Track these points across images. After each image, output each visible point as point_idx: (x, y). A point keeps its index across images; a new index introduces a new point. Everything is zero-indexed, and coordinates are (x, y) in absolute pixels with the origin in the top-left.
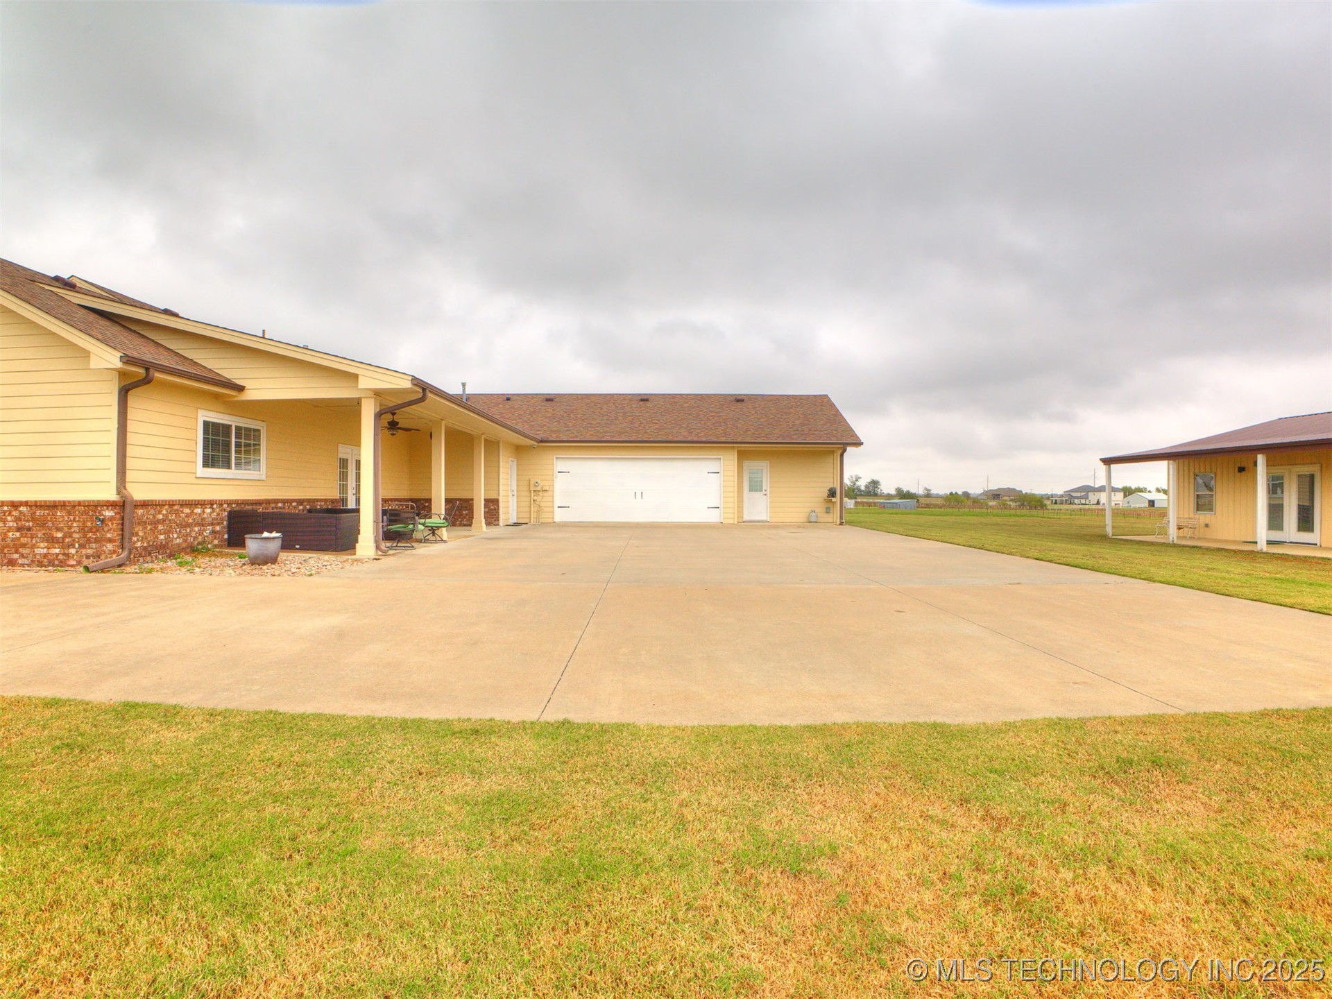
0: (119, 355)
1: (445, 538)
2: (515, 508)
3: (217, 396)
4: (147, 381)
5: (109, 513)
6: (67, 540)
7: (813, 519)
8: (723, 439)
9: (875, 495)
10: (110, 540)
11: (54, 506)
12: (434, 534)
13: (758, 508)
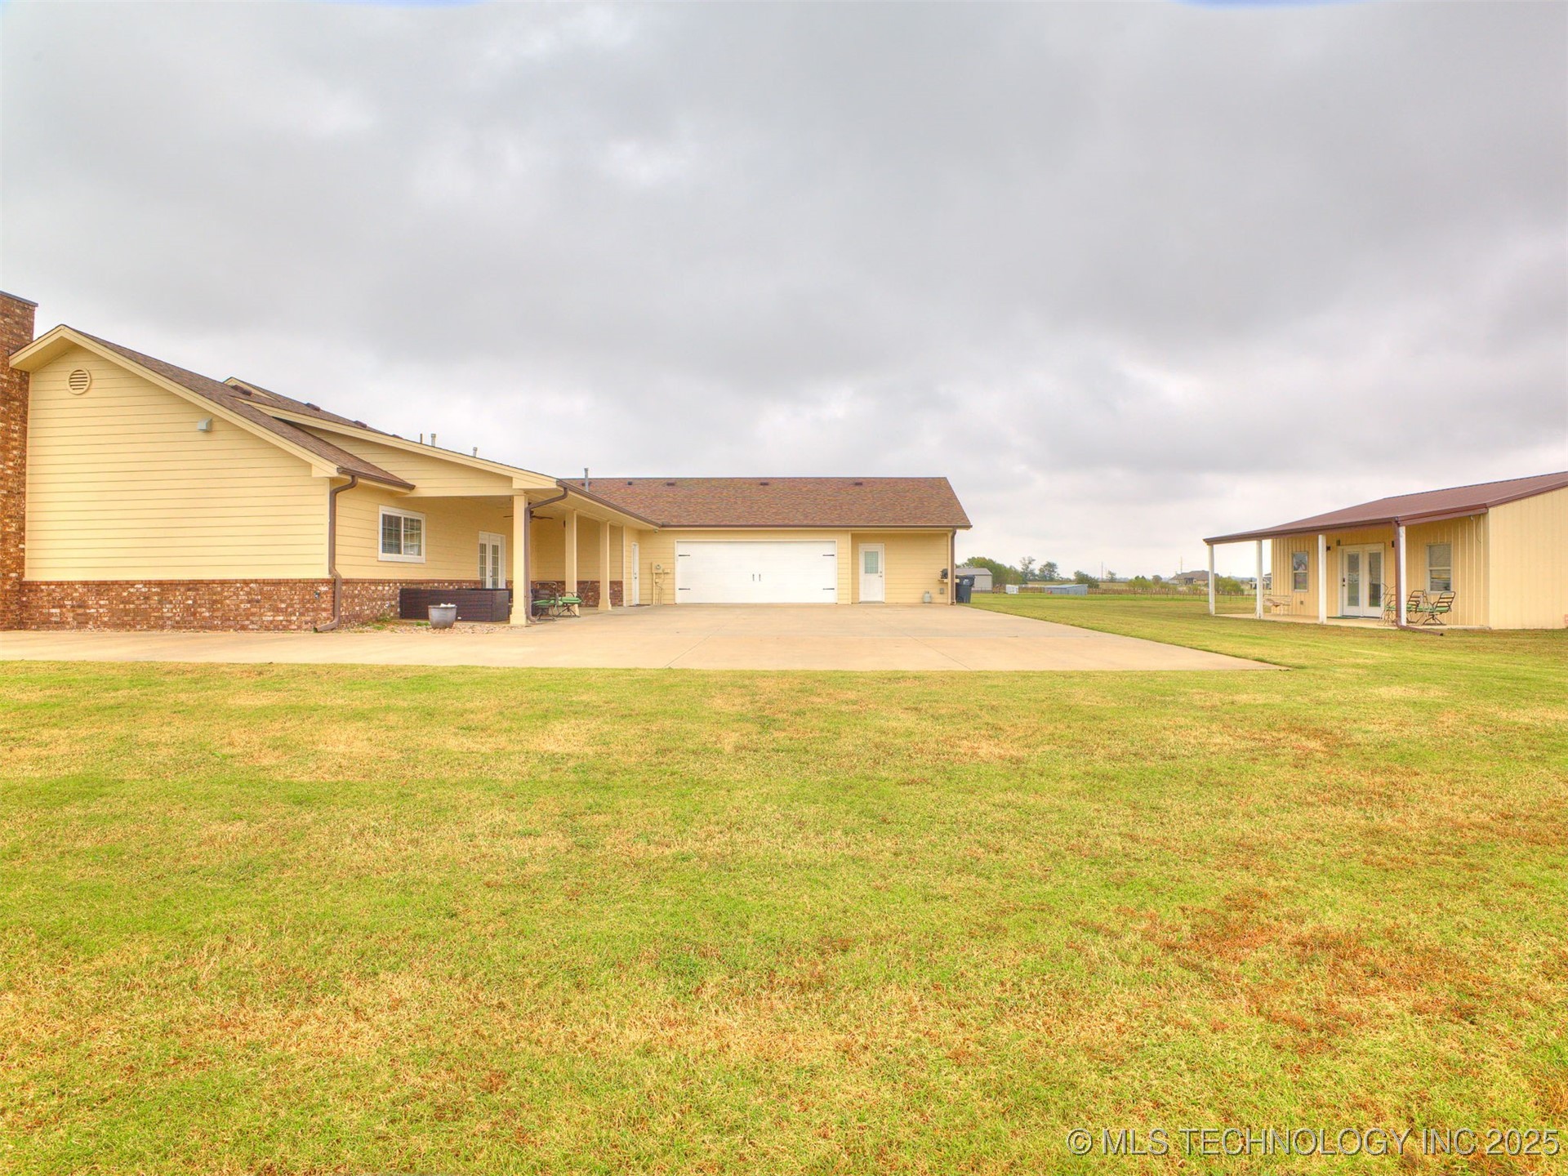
0: (336, 467)
1: (577, 614)
2: (638, 593)
3: (391, 494)
4: (352, 485)
5: (323, 589)
6: (289, 610)
7: (927, 600)
8: (837, 523)
9: (1052, 580)
10: (325, 610)
11: (278, 583)
12: (569, 610)
13: (874, 588)
